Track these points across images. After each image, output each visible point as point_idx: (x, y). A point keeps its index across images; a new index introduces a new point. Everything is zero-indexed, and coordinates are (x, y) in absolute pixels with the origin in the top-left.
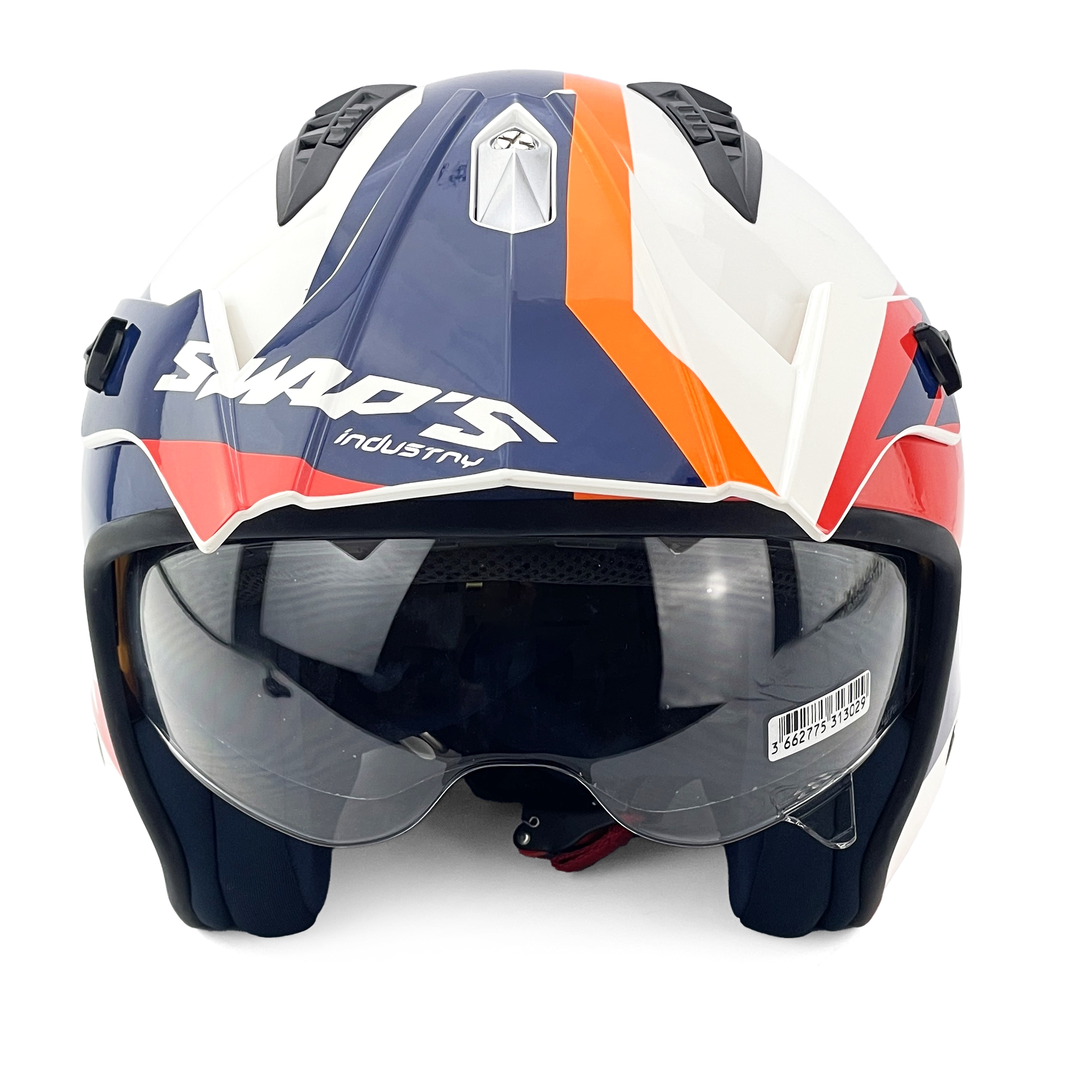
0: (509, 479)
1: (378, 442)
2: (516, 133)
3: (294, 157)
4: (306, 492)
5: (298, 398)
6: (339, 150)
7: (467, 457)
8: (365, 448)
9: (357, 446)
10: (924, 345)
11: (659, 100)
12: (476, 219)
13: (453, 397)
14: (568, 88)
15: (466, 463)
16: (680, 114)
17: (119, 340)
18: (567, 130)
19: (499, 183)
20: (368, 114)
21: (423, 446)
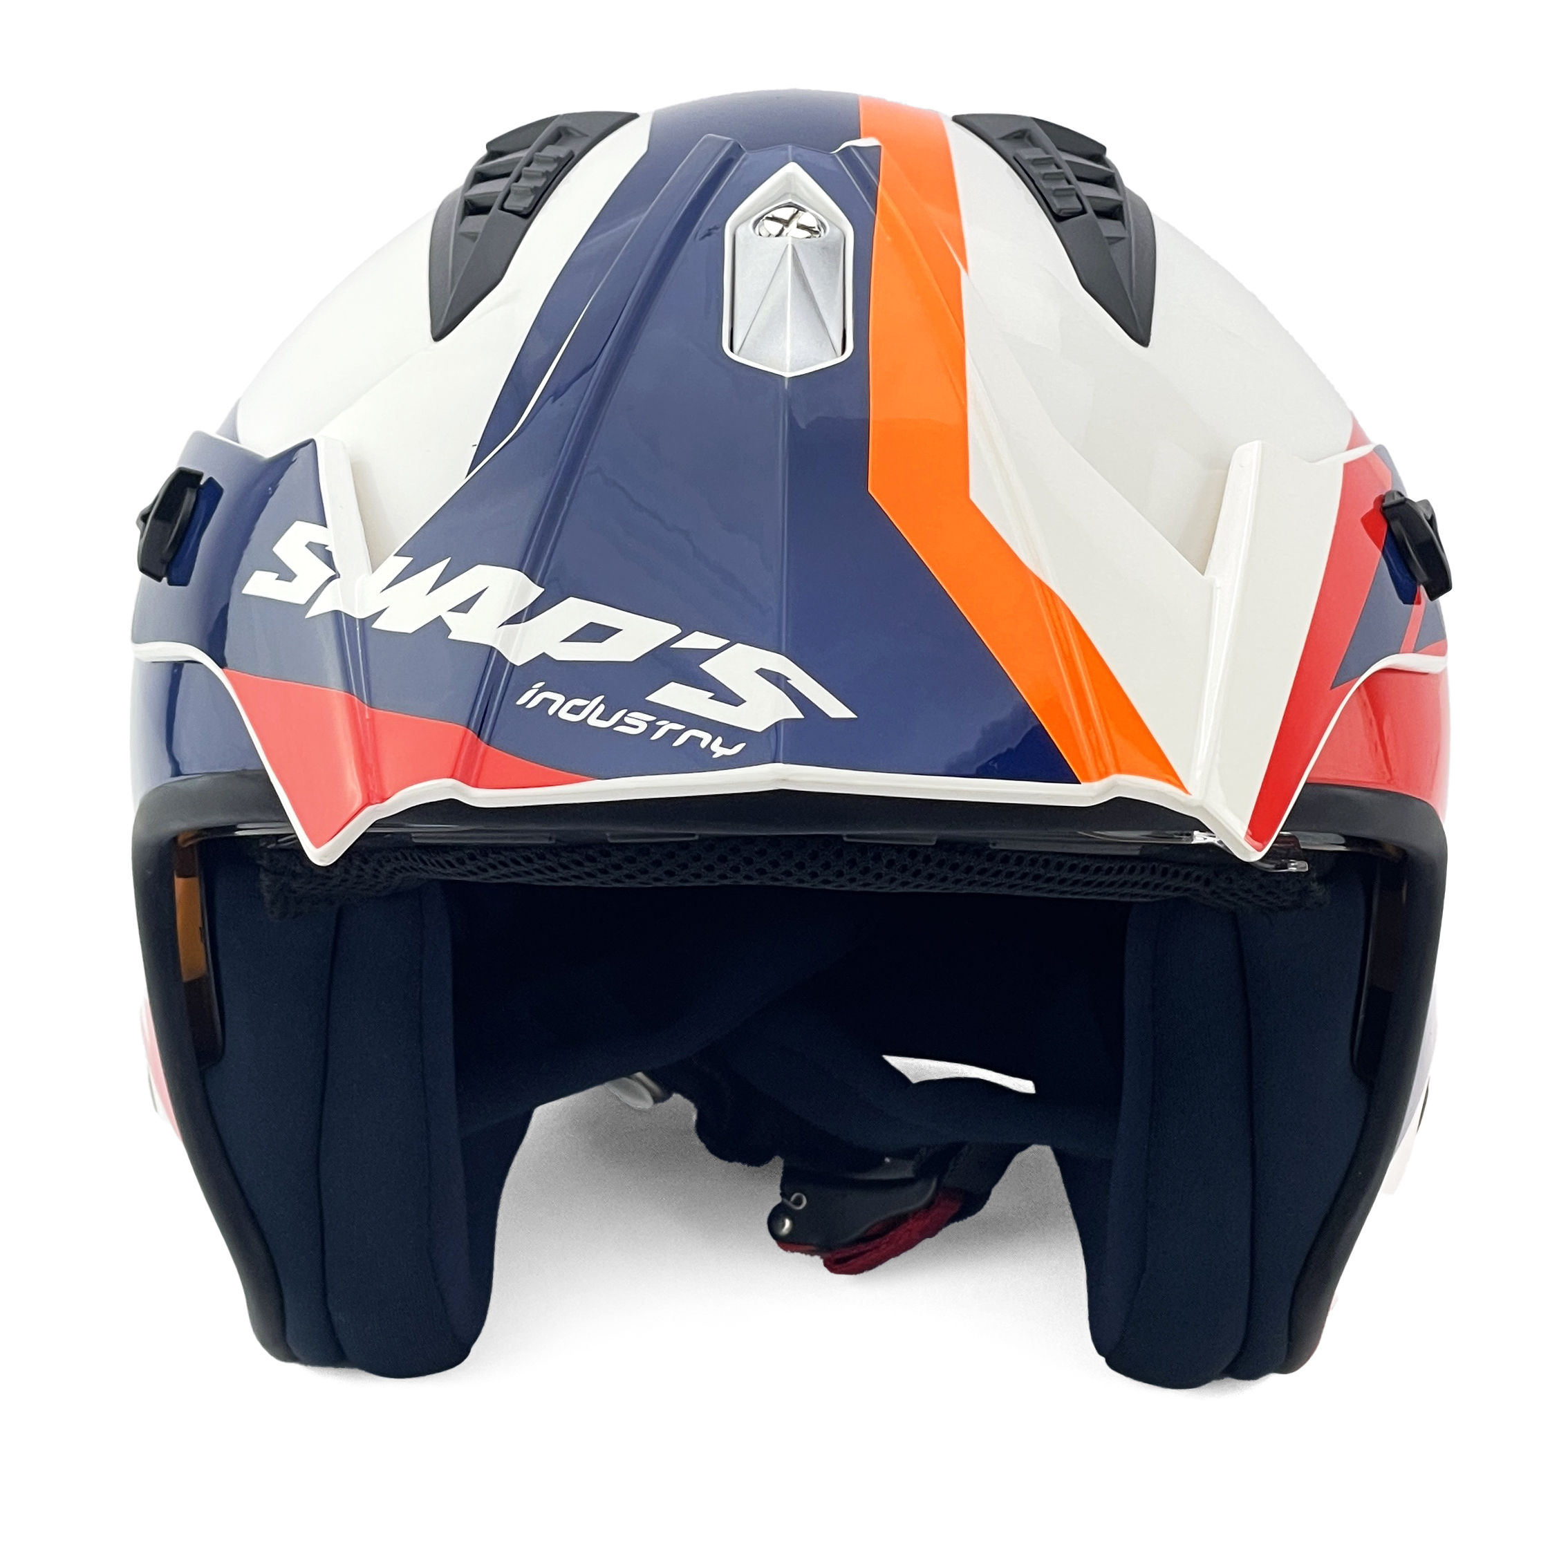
0: (784, 780)
1: (585, 707)
2: (792, 211)
3: (456, 229)
4: (473, 781)
5: (463, 629)
6: (523, 222)
7: (719, 740)
8: (563, 714)
9: (551, 711)
10: (1397, 526)
11: (1002, 145)
12: (732, 349)
13: (698, 640)
14: (868, 135)
15: (719, 751)
16: (1034, 171)
17: (189, 504)
18: (868, 203)
19: (767, 291)
20: (566, 164)
21: (652, 718)
